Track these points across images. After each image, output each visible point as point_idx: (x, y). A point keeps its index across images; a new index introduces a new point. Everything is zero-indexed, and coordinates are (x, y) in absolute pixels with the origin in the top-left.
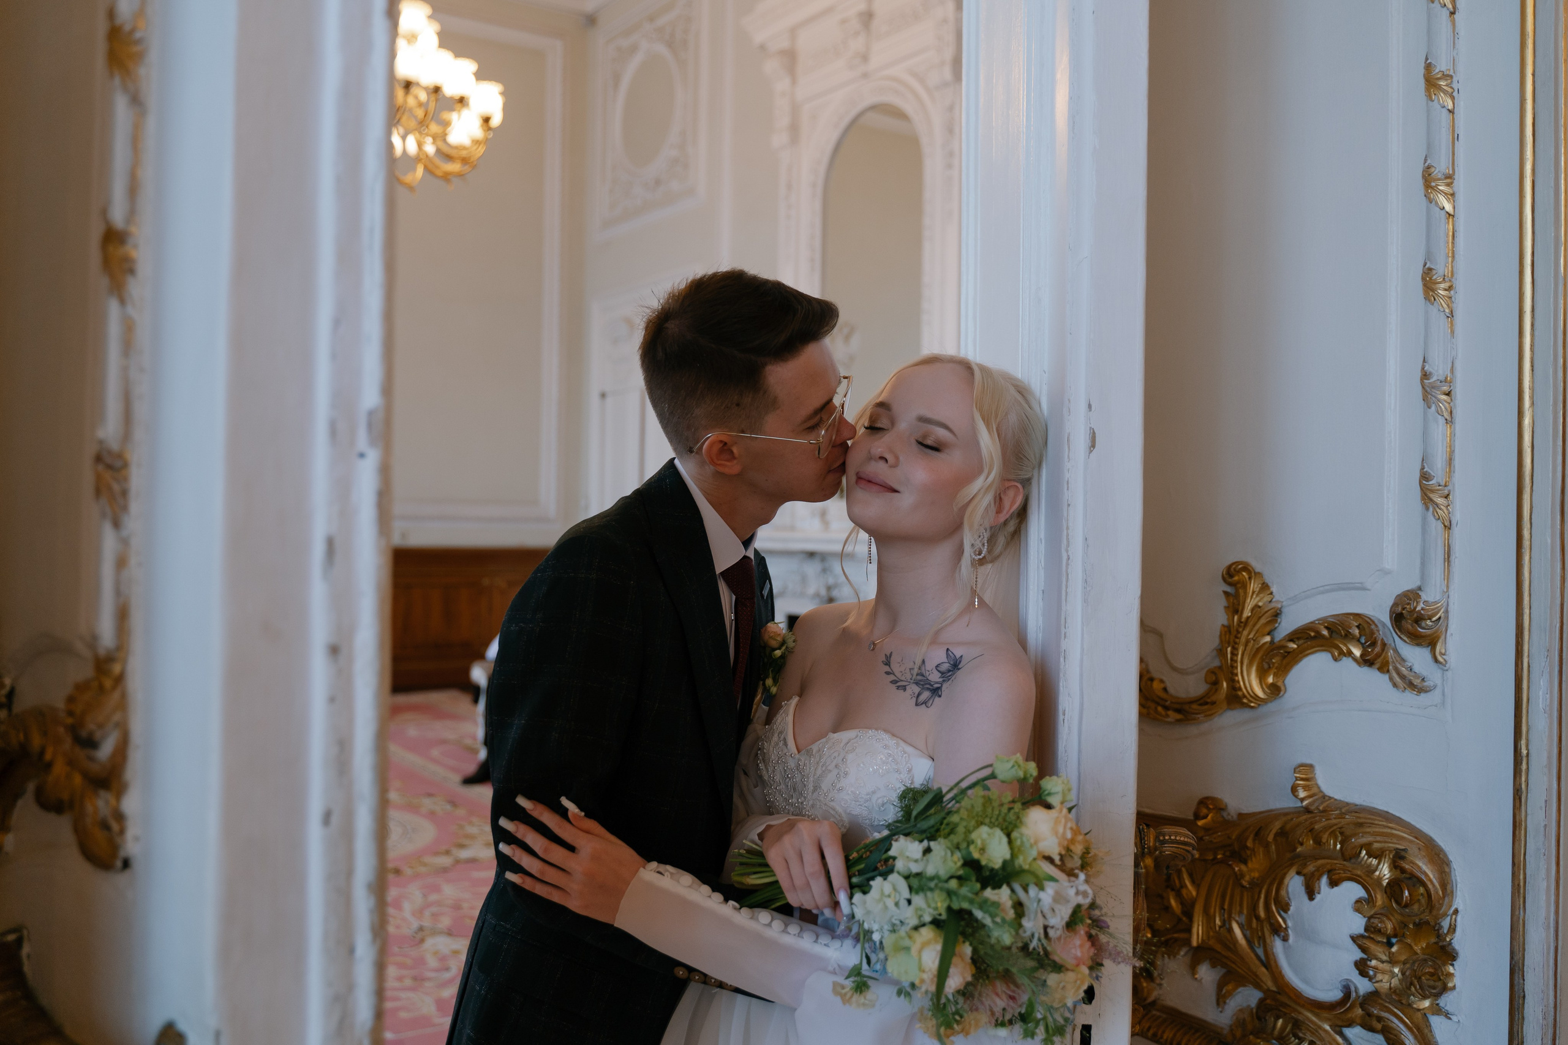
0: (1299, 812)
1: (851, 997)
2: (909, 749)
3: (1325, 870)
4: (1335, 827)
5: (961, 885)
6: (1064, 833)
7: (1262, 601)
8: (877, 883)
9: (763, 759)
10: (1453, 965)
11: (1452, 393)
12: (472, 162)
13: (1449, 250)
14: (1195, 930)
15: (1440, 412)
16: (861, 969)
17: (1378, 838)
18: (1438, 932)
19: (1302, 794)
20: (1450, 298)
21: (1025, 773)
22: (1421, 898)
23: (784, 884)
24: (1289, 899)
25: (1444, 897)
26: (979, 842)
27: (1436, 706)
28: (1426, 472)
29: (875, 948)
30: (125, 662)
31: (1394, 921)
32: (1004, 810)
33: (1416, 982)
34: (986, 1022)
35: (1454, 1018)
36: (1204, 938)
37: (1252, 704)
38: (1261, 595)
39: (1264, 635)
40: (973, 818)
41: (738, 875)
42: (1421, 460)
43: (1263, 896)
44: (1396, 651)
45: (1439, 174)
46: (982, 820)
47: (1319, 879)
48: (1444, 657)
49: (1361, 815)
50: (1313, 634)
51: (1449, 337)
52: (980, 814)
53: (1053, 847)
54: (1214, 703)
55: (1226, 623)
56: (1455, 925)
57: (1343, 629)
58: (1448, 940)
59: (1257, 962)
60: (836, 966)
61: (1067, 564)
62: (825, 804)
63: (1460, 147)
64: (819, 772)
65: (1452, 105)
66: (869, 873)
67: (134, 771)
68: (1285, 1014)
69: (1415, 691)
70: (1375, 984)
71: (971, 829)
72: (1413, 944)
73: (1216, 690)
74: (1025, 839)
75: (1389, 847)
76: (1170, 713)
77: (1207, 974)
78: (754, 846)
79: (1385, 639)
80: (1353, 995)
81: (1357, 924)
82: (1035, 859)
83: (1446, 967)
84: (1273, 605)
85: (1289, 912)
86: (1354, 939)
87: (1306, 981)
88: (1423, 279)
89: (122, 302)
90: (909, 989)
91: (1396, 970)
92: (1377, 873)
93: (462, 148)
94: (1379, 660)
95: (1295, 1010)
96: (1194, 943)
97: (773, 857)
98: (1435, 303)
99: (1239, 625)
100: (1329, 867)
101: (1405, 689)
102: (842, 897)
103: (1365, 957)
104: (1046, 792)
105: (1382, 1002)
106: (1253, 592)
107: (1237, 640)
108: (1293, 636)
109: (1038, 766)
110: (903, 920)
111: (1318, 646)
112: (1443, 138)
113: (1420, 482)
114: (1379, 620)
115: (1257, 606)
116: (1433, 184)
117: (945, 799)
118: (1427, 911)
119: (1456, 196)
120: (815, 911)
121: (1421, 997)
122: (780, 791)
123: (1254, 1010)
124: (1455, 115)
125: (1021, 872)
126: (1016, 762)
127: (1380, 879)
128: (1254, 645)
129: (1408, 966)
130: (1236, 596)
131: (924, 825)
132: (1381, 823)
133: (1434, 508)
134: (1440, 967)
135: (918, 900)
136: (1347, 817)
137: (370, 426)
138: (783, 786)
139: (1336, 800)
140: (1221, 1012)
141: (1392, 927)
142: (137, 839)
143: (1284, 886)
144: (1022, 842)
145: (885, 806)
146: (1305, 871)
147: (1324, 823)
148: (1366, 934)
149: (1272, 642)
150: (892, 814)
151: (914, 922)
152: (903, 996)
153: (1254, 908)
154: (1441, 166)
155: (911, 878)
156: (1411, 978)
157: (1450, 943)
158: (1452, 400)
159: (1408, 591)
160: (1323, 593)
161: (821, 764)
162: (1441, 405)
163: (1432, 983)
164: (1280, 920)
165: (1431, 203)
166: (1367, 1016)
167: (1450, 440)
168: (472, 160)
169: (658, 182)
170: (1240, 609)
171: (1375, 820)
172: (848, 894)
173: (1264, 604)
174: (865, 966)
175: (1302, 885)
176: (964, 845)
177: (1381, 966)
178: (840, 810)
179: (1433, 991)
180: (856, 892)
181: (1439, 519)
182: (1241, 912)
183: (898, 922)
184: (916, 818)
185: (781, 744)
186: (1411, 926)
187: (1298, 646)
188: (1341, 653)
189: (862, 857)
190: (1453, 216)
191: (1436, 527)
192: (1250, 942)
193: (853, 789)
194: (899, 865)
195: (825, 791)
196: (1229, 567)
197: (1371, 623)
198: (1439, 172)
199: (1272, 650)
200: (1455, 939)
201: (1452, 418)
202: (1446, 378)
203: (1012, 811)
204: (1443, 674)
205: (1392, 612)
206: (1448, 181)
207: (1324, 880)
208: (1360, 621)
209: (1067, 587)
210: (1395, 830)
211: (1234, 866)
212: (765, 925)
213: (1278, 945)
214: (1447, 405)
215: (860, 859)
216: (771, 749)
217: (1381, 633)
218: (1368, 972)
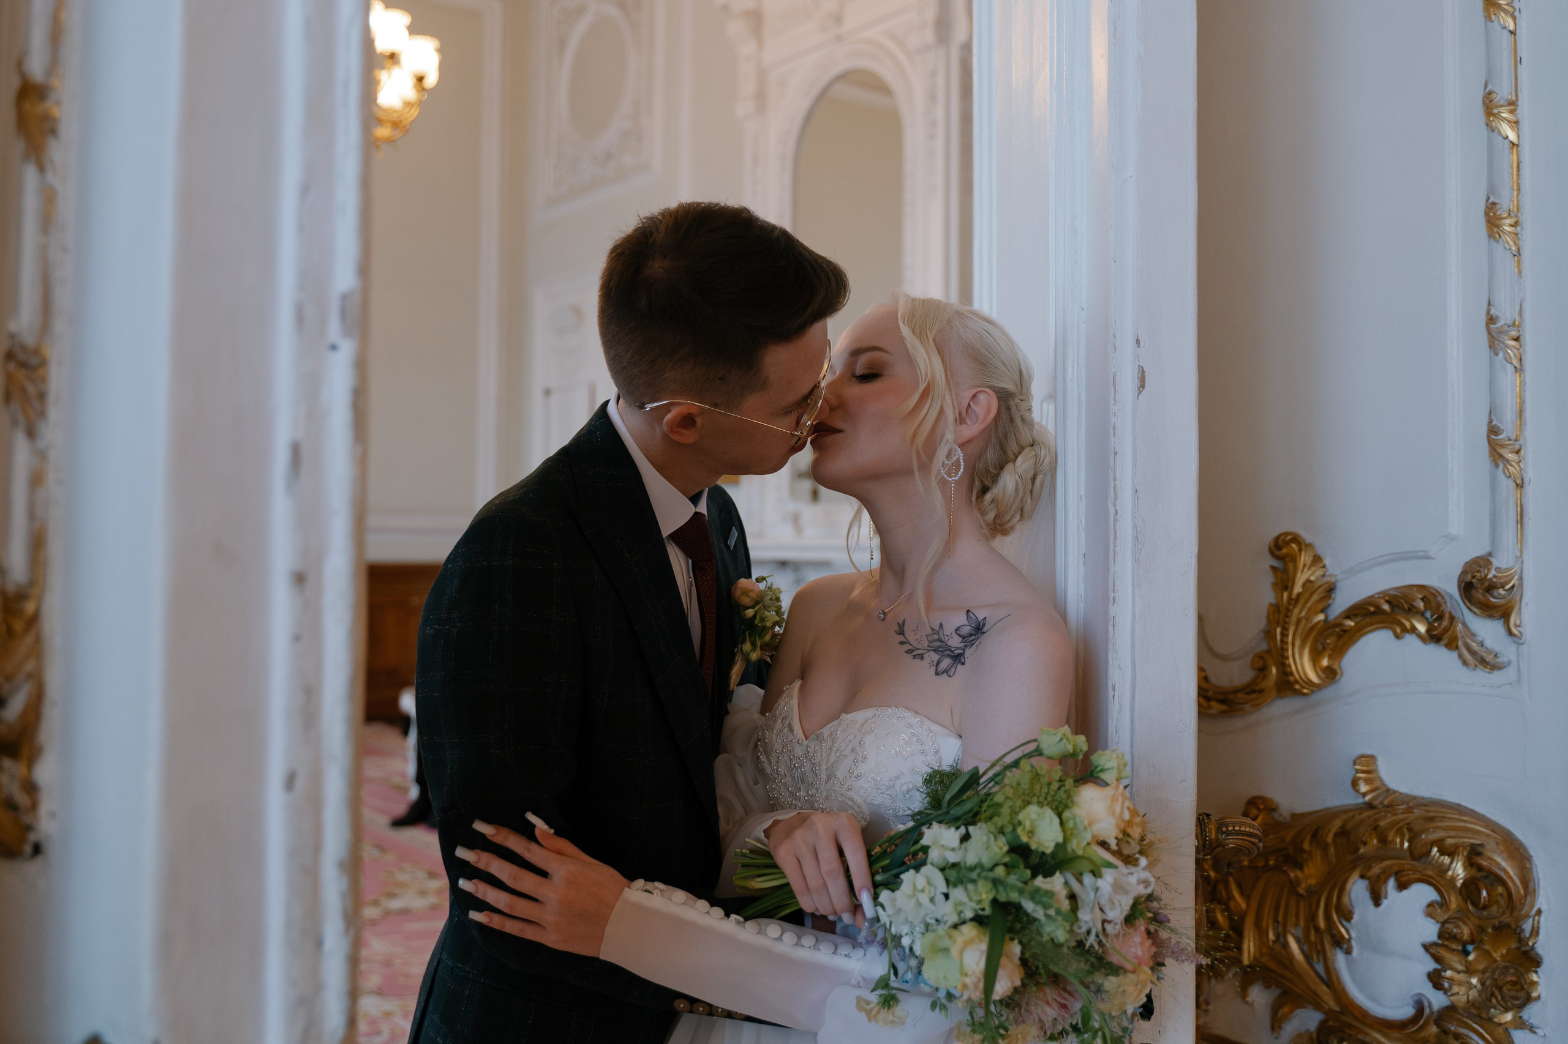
0: (1361, 808)
1: (878, 1013)
2: (935, 728)
3: (1392, 871)
4: (1402, 823)
5: (1008, 874)
6: (1122, 813)
7: (1314, 575)
8: (908, 877)
9: (764, 750)
10: (1536, 972)
11: (1521, 338)
12: (404, 126)
13: (1513, 183)
14: (1245, 947)
15: (1508, 359)
16: (889, 980)
17: (1452, 833)
18: (1520, 937)
19: (1364, 788)
20: (1517, 234)
21: (1074, 746)
22: (1499, 898)
23: (796, 886)
24: (1352, 906)
25: (1526, 896)
26: (1028, 824)
27: (1511, 684)
28: (1495, 425)
29: (904, 955)
30: (40, 599)
31: (1471, 925)
32: (1055, 786)
33: (1497, 993)
34: (1034, 1036)
35: (1540, 1032)
36: (1257, 955)
37: (1305, 691)
38: (1313, 569)
39: (1316, 613)
40: (1019, 796)
41: (741, 878)
42: (1488, 413)
43: (1322, 904)
44: (1464, 624)
45: (1501, 100)
46: (1029, 799)
47: (1386, 881)
48: (1519, 629)
49: (1431, 809)
50: (1372, 609)
51: (1516, 278)
52: (1027, 792)
53: (1108, 829)
54: (1261, 691)
55: (1273, 601)
56: (1538, 928)
57: (1407, 602)
58: (1530, 944)
59: (1318, 980)
60: (860, 979)
61: (1115, 520)
62: (842, 794)
63: (1523, 70)
64: (832, 758)
65: (1513, 26)
66: (894, 868)
67: (50, 732)
68: (1350, 1036)
69: (1487, 668)
70: (1452, 998)
71: (1018, 809)
72: (1491, 951)
73: (1264, 677)
74: (1078, 821)
75: (1464, 842)
76: (1213, 704)
77: (1260, 997)
78: (759, 845)
79: (1453, 612)
80: (1427, 1011)
81: (1430, 931)
82: (1089, 844)
83: (1530, 975)
84: (1327, 579)
85: (1353, 921)
86: (1426, 947)
87: (1372, 998)
88: (1487, 214)
89: (41, 168)
90: (944, 1001)
91: (1474, 981)
92: (1450, 873)
93: (392, 111)
94: (1447, 635)
95: (1362, 1031)
96: (1246, 962)
97: (784, 856)
98: (1501, 241)
99: (1289, 603)
100: (1396, 868)
101: (1476, 666)
102: (865, 899)
103: (1438, 967)
104: (1099, 768)
105: (1458, 1016)
106: (1304, 566)
107: (1288, 620)
108: (1350, 613)
109: (1088, 740)
110: (939, 918)
111: (1378, 623)
112: (1505, 61)
113: (1489, 438)
114: (1446, 592)
115: (1308, 581)
116: (1495, 111)
117: (982, 781)
118: (1508, 912)
119: (1521, 123)
120: (831, 918)
121: (1502, 1009)
122: (785, 785)
123: (1314, 1035)
124: (1517, 37)
125: (1076, 858)
126: (1064, 735)
127: (1453, 879)
128: (1306, 625)
129: (1488, 975)
130: (1285, 571)
131: (958, 811)
132: (1453, 816)
133: (1505, 465)
134: (1523, 975)
135: (958, 893)
136: (1416, 811)
137: (343, 312)
138: (789, 779)
139: (1401, 794)
140: (1276, 1038)
141: (1469, 932)
142: (52, 815)
143: (1346, 892)
144: (1075, 824)
145: (910, 794)
146: (1370, 874)
147: (1390, 819)
148: (1440, 942)
149: (1326, 620)
150: (918, 802)
151: (953, 919)
152: (937, 1009)
153: (1312, 918)
154: (1503, 92)
155: (947, 870)
156: (1492, 988)
157: (1533, 948)
158: (1521, 346)
159: (1478, 557)
160: (1381, 564)
161: (834, 750)
162: (1509, 351)
163: (1514, 993)
164: (1343, 931)
165: (1493, 132)
166: (1443, 1034)
167: (1520, 390)
168: (404, 123)
169: (608, 156)
170: (1290, 585)
171: (1446, 813)
172: (871, 894)
173: (1317, 578)
174: (893, 977)
175: (1367, 890)
176: (1009, 829)
177: (1456, 976)
178: (859, 800)
179: (1516, 1002)
180: (881, 892)
181: (1510, 477)
182: (1297, 925)
183: (933, 922)
184: (949, 803)
185: (786, 731)
186: (1490, 930)
187: (1356, 624)
188: (1405, 630)
189: (885, 851)
190: (1518, 146)
191: (1506, 486)
192: (1308, 958)
193: (873, 775)
194: (934, 855)
195: (841, 779)
196: (1277, 539)
197: (1437, 594)
198: (1501, 98)
199: (1327, 629)
200: (1538, 943)
201: (1521, 365)
202: (1514, 322)
203: (1063, 789)
204: (1518, 648)
205: (1460, 580)
206: (1512, 107)
207: (1391, 883)
208: (1426, 593)
209: (1115, 546)
210: (1470, 823)
211: (1289, 872)
212: (774, 939)
213: (1340, 960)
214: (1516, 351)
215: (884, 854)
216: (774, 738)
217: (1448, 605)
218: (1442, 985)
